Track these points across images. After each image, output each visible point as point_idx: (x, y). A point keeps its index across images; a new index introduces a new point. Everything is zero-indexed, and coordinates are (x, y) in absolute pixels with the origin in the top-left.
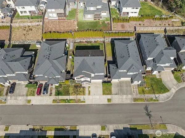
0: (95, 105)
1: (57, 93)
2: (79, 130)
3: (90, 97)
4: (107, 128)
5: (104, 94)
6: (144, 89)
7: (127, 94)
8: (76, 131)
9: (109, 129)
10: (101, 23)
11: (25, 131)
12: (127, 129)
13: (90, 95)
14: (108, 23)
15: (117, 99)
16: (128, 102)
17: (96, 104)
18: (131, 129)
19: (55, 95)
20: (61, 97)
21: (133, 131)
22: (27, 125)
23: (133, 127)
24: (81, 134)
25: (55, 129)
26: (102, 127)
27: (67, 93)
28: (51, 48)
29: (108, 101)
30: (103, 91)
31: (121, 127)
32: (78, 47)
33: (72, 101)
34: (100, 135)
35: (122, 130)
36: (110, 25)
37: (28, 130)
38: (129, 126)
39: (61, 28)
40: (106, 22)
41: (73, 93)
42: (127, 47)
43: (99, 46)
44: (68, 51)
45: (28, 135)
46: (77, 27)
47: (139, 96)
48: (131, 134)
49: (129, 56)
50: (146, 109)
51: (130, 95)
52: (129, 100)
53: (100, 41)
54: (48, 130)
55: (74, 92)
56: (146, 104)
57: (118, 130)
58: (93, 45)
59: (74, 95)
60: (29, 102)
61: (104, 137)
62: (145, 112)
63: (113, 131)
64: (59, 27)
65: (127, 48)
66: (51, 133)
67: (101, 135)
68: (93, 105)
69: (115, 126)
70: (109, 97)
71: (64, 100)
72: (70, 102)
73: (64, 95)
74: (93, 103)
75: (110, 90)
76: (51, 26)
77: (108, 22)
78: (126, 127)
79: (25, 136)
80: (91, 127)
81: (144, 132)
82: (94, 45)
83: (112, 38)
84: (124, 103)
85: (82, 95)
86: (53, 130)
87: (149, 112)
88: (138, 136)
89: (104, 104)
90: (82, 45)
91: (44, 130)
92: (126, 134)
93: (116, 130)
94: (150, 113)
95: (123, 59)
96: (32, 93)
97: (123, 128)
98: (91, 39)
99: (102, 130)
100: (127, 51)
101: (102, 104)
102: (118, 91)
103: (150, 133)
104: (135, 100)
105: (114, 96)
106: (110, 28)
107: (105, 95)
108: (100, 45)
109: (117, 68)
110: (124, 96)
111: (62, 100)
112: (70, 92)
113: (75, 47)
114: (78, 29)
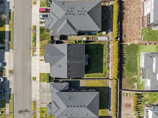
0: (31, 65)
1: (42, 28)
2: (9, 51)
3: (38, 61)
4: (11, 75)
5: (41, 74)
6: (45, 113)
7: (40, 96)
8: (8, 49)
9: (9, 77)
10: (134, 77)
11: (9, 6)
12: (10, 91)
13: (40, 61)
14: (134, 87)
15: (36, 85)
16: (33, 96)
17: (31, 67)
18: (10, 95)
19: (40, 27)
20: (38, 32)
21: (8, 96)
22: (14, 7)
23: (12, 96)
24: (6, 53)
25: (10, 31)
26: (12, 71)
27: (42, 39)
28: (84, 14)
29: (34, 78)
30: (44, 74)
31: (11, 86)
32: (102, 47)
33: (34, 44)
34: (5, 68)
35: (9, 87)
36: (131, 89)
37: (10, 9)
38: (12, 93)
39: (129, 23)
40: (135, 84)
41: (42, 44)
42: (83, 106)
43: (102, 73)
44: (96, 35)
45: (6, 9)
46: (129, 45)
47: (38, 107)
48: (6, 94)
49: (68, 106)
50: (26, 111)
51: (39, 99)
52: (35, 97)
53: (109, 74)
54: (9, 25)
55: (43, 46)
56: (31, 112)
57: (9, 84)
58: (104, 64)
59: (40, 46)
60: (34, 3)
61: (4, 72)
62: (23, 109)
63: (8, 80)
64: (131, 20)
65: (81, 106)
66: (7, 28)
67: (5, 70)
68: (30, 64)
69: (12, 81)
70: (38, 79)
71: (35, 36)
72: (33, 42)
73: (40, 36)
74: (32, 64)
75: (44, 80)
76: (134, 7)
77: (136, 87)
78: (12, 91)
79: (5, 7)
80: (12, 62)
81: (7, 105)
82: (104, 66)
83: (112, 89)
84: (32, 92)
85: (40, 53)
86: (9, 30)
87: (24, 112)
88: (4, 99)
89: (31, 74)
90: (104, 51)
91: (10, 22)
92: (6, 90)
93: (9, 83)
94: (22, 114)
95: (67, 98)
96: (44, 4)
97: (11, 88)
98: (112, 63)
99: (9, 70)
100: (76, 105)
101: (31, 72)
102: (43, 88)
103: (6, 110)
104: (35, 103)
105: (39, 83)
106: (126, 88)
107: (40, 76)
108: (104, 74)
109: (61, 90)
110: (38, 93)
111: (36, 34)
112: (43, 41)
113: (101, 43)
114: (127, 45)
